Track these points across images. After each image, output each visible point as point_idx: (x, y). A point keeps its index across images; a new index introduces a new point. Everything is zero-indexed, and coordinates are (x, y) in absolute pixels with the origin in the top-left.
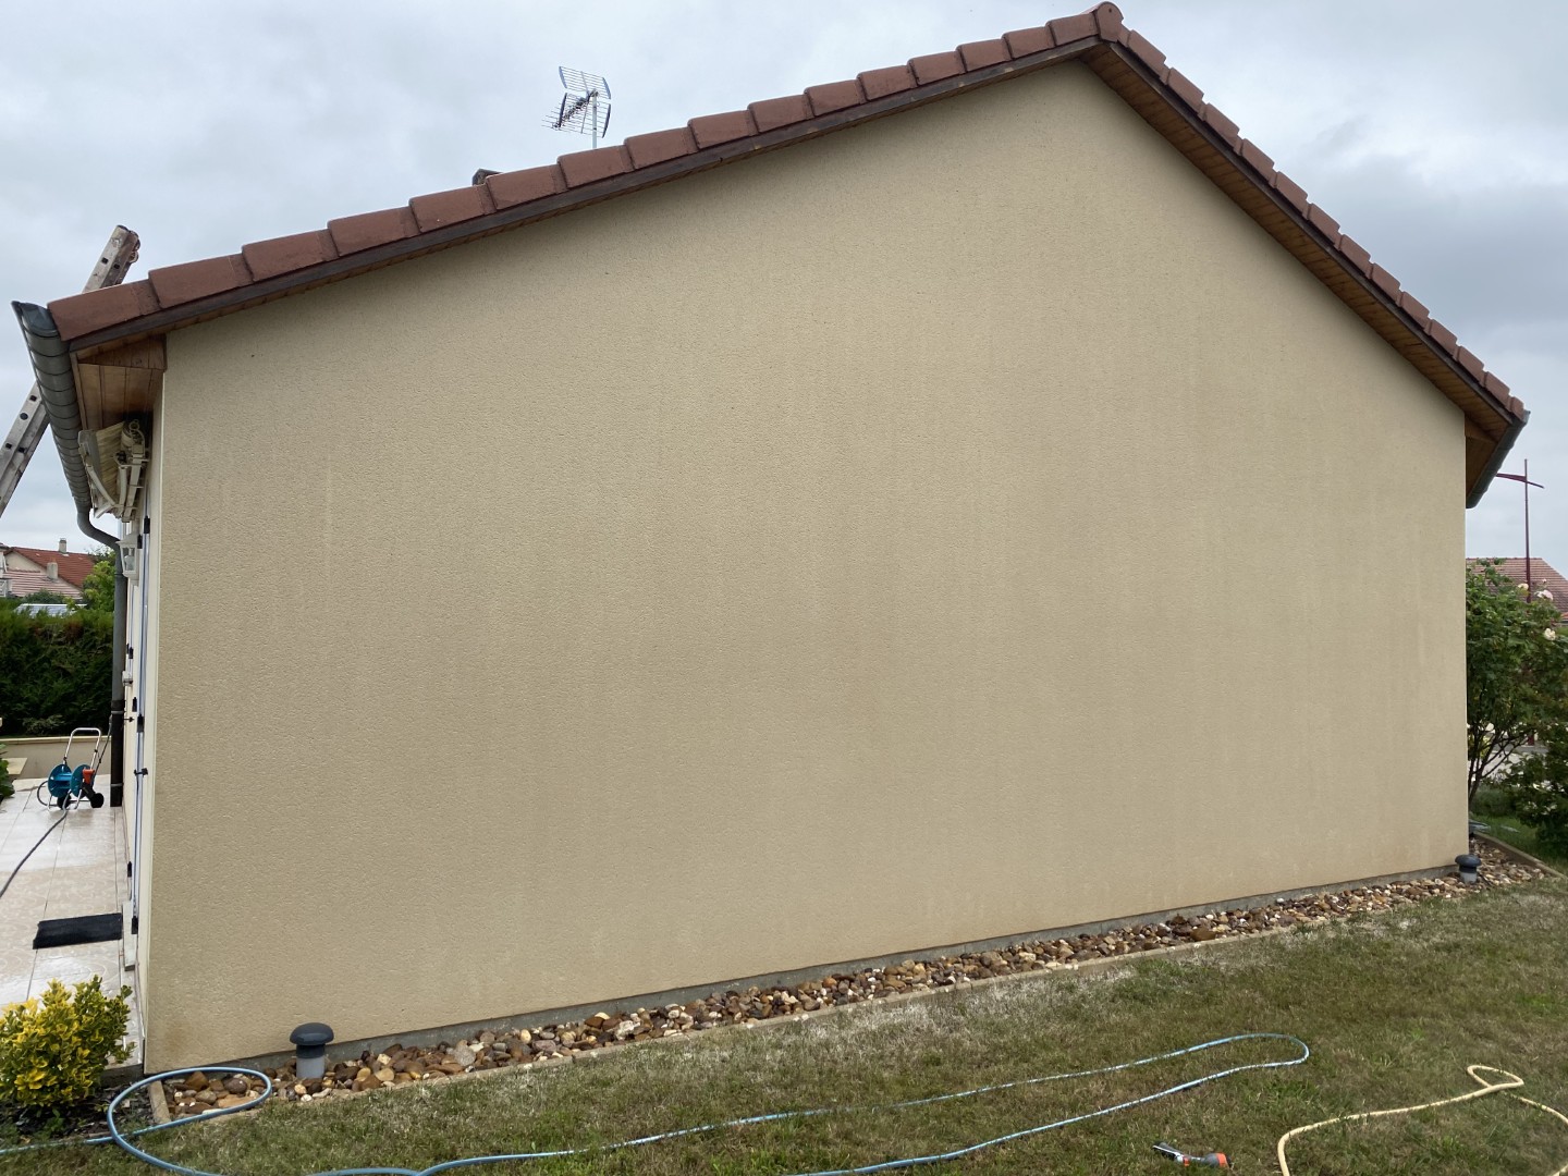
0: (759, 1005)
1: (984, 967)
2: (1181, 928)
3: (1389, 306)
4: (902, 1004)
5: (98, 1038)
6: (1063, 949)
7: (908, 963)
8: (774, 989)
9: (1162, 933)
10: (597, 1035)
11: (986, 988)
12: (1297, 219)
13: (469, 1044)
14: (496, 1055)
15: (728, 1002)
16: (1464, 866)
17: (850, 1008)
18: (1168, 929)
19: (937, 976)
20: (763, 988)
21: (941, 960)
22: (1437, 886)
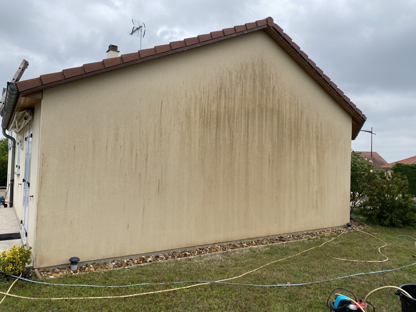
0: (181, 255)
1: (235, 247)
2: (281, 239)
3: (335, 91)
4: (215, 254)
5: (24, 259)
6: (253, 243)
7: (216, 246)
8: (184, 251)
9: (277, 240)
10: (142, 261)
11: (235, 251)
12: (313, 70)
13: (112, 263)
14: (118, 265)
15: (174, 254)
16: (348, 225)
17: (203, 255)
18: (278, 239)
19: (223, 249)
20: (182, 251)
21: (224, 245)
22: (342, 230)
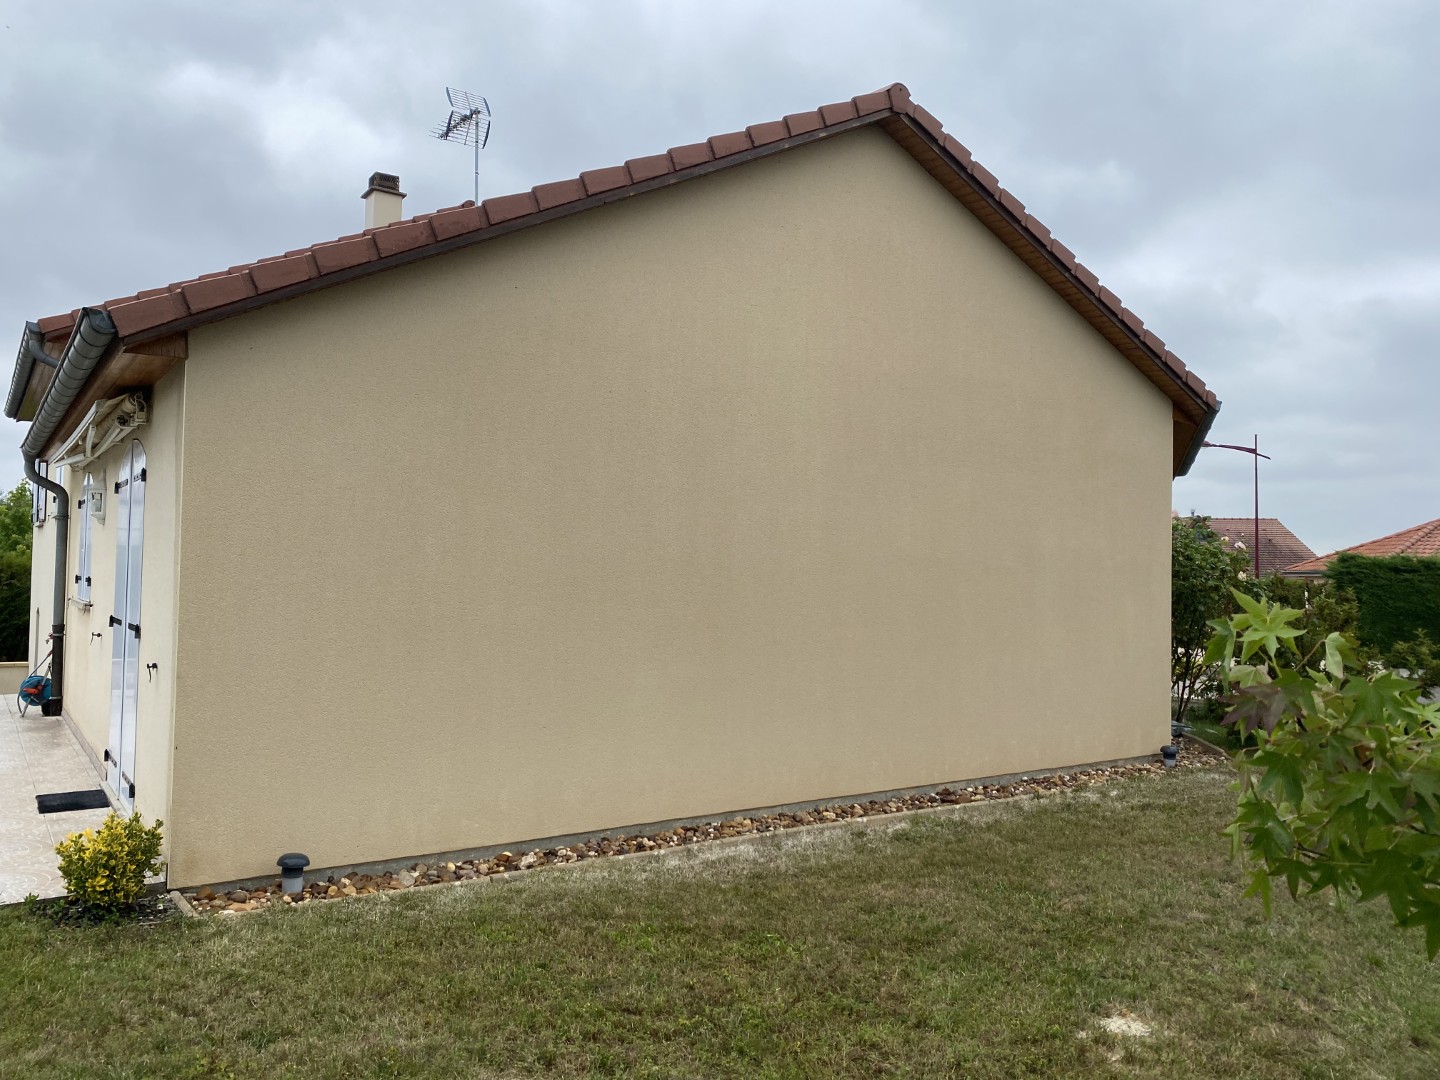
0: (626, 847)
1: (796, 821)
2: (947, 797)
3: (1113, 318)
5: (140, 857)
6: (856, 810)
7: (739, 819)
8: (636, 837)
9: (932, 800)
10: (506, 866)
11: (795, 833)
12: (1043, 251)
13: (408, 871)
14: (430, 879)
15: (602, 846)
16: (1168, 753)
17: (695, 847)
18: (937, 797)
19: (760, 827)
20: (629, 836)
21: (763, 818)
22: (1145, 769)
